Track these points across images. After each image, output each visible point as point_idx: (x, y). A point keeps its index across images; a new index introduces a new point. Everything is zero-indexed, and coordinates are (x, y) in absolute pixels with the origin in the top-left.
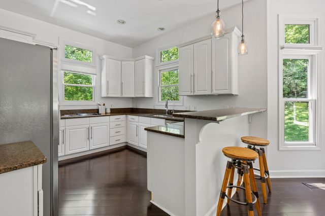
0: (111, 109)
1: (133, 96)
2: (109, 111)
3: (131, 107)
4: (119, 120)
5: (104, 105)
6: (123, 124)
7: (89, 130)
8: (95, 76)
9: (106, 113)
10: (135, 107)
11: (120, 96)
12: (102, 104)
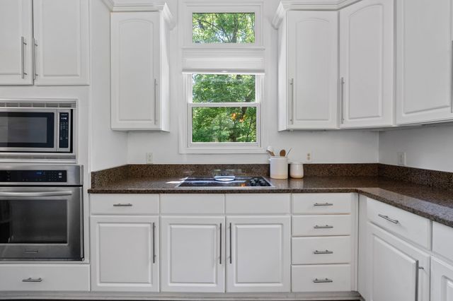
0: (307, 167)
1: (389, 122)
2: (298, 172)
3: (377, 161)
4: (328, 209)
5: (283, 153)
6: (344, 225)
7: (224, 233)
8: (262, 74)
9: (290, 178)
10: (392, 161)
11: (334, 126)
12: (277, 152)
